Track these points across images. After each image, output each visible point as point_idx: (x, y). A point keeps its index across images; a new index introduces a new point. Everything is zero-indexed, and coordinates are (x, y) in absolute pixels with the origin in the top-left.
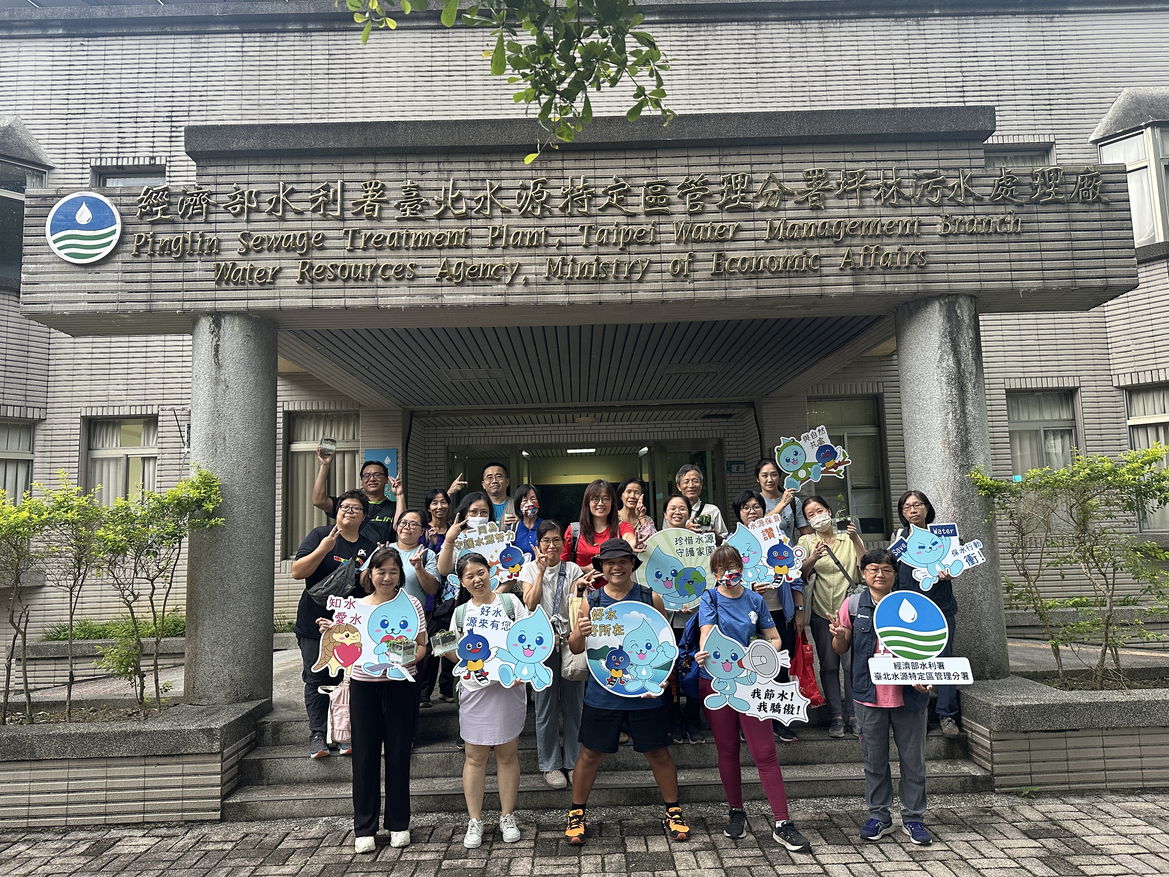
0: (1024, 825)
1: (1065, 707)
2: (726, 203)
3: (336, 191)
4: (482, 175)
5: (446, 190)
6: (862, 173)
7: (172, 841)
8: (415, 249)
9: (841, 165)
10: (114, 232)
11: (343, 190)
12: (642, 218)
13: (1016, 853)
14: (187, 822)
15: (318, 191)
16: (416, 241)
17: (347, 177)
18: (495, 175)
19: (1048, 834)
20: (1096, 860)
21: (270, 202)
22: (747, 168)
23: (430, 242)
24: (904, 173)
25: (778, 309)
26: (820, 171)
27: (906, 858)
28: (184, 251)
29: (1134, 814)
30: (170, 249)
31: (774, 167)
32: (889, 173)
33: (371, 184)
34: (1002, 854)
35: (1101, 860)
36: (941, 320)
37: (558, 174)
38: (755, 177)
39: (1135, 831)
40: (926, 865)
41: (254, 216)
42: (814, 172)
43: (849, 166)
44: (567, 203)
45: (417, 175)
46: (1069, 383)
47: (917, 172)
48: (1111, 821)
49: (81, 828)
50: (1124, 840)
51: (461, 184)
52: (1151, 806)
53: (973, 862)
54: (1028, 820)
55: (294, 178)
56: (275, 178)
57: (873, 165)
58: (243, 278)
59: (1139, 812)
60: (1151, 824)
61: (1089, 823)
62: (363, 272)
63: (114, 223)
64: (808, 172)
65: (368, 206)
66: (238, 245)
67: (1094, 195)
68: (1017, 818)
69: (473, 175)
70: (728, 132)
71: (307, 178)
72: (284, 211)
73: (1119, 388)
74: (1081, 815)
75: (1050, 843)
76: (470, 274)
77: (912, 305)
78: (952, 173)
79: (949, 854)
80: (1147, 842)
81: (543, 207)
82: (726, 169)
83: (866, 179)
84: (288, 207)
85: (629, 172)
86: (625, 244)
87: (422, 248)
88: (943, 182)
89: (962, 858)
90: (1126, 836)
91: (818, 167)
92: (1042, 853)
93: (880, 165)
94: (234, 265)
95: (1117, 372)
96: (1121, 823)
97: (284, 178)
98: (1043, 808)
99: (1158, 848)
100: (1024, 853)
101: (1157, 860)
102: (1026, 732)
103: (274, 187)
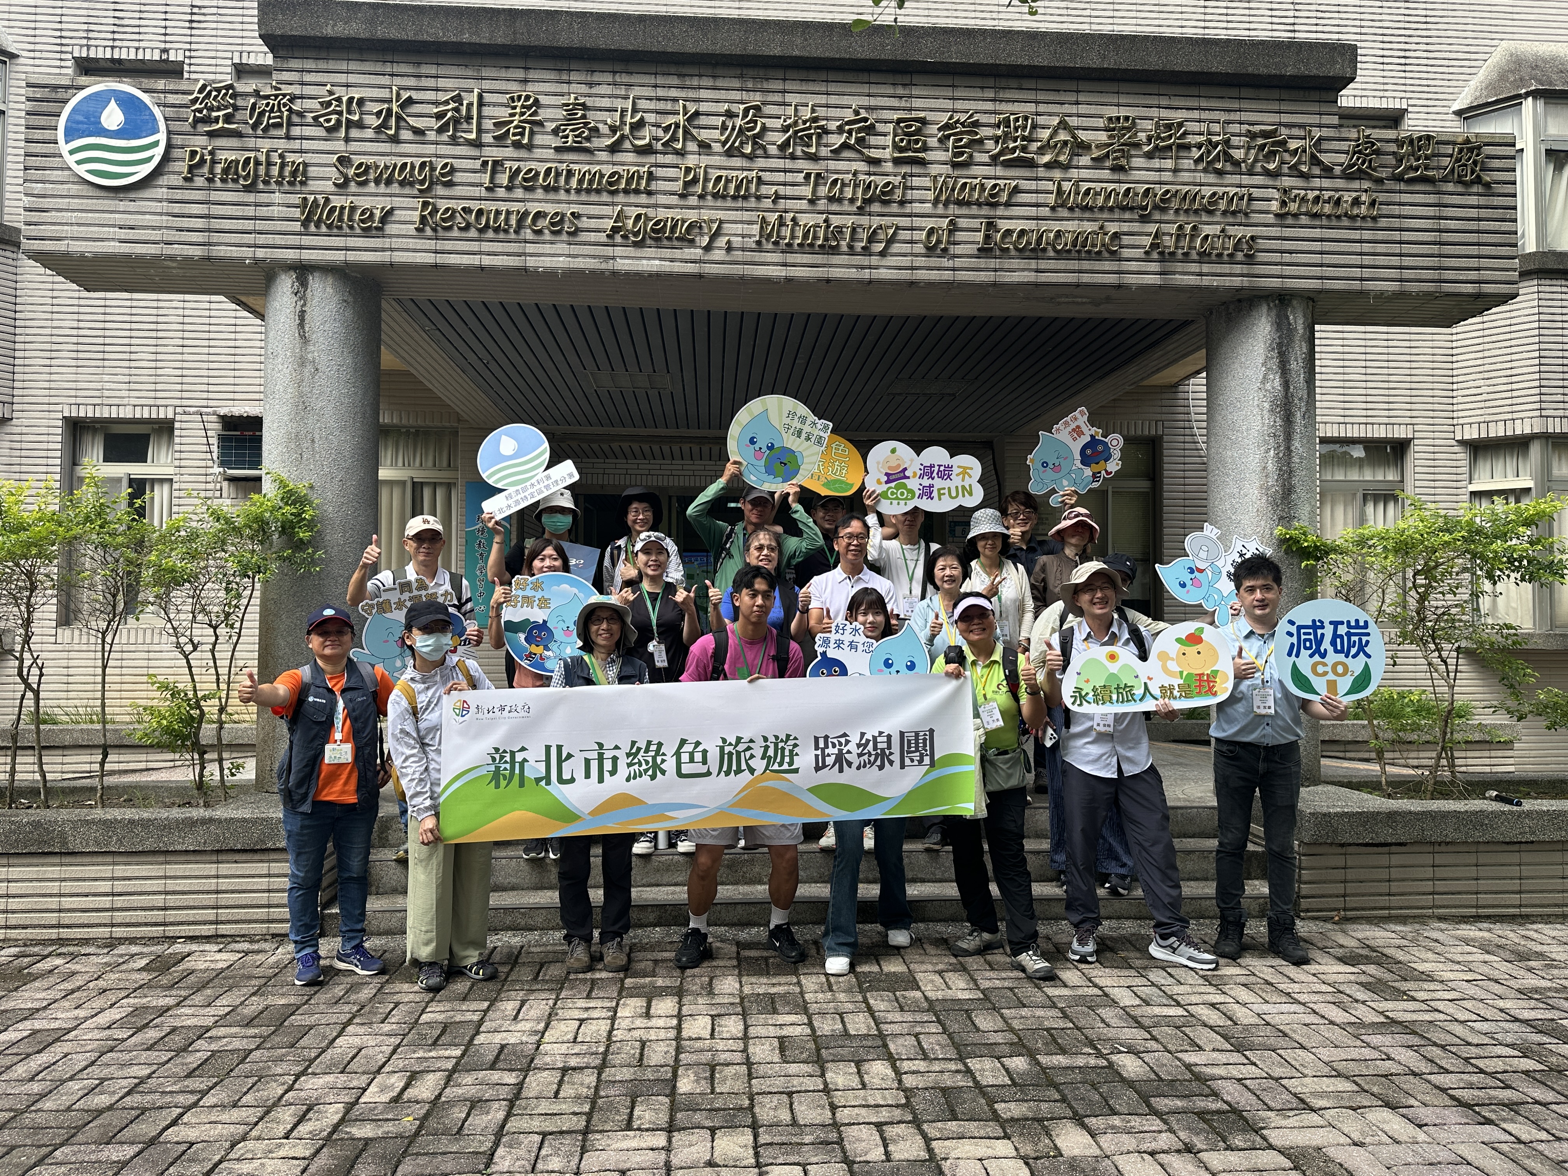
0: (1340, 952)
1: (1392, 816)
2: (1001, 153)
3: (470, 105)
4: (674, 93)
5: (623, 111)
6: (1180, 125)
7: (260, 957)
8: (578, 191)
9: (1154, 112)
10: (156, 144)
11: (481, 104)
12: (889, 167)
13: (1331, 978)
14: (274, 936)
15: (446, 102)
16: (580, 181)
17: (487, 85)
18: (691, 94)
19: (1368, 960)
20: (1426, 986)
21: (379, 114)
22: (1031, 108)
23: (599, 183)
24: (1235, 128)
25: (1059, 303)
26: (1127, 118)
27: (1201, 981)
28: (256, 176)
29: (1467, 942)
30: (236, 173)
31: (1067, 109)
32: (1216, 128)
33: (519, 97)
34: (1315, 979)
35: (1432, 986)
36: (1268, 328)
37: (777, 98)
38: (1041, 120)
39: (1470, 958)
40: (1226, 988)
41: (354, 133)
42: (1118, 118)
43: (1164, 113)
44: (788, 139)
45: (584, 89)
46: (1400, 433)
47: (1251, 128)
48: (1440, 948)
49: (132, 941)
50: (1457, 967)
51: (643, 104)
52: (1486, 935)
53: (1281, 987)
54: (1342, 946)
55: (411, 82)
56: (385, 80)
57: (1195, 114)
58: (340, 219)
59: (1472, 940)
60: (1488, 953)
61: (1415, 951)
62: (507, 220)
63: (156, 131)
64: (1110, 119)
65: (516, 127)
66: (332, 172)
67: (1472, 173)
68: (1329, 944)
69: (661, 92)
70: (1009, 55)
71: (431, 83)
72: (398, 128)
73: (1462, 443)
74: (1405, 942)
75: (1371, 969)
76: (652, 229)
77: (1232, 307)
78: (1296, 132)
79: (1252, 979)
80: (1485, 969)
81: (755, 143)
82: (1003, 107)
83: (1185, 133)
84: (403, 124)
85: (873, 102)
86: (865, 201)
87: (588, 191)
88: (1283, 143)
89: (1267, 983)
90: (1459, 963)
91: (1123, 112)
92: (1363, 978)
93: (1205, 115)
94: (327, 200)
95: (1461, 421)
96: (1452, 950)
97: (398, 81)
98: (1360, 935)
99: (1496, 974)
100: (1341, 978)
101: (1497, 986)
102: (1342, 845)
103: (384, 94)
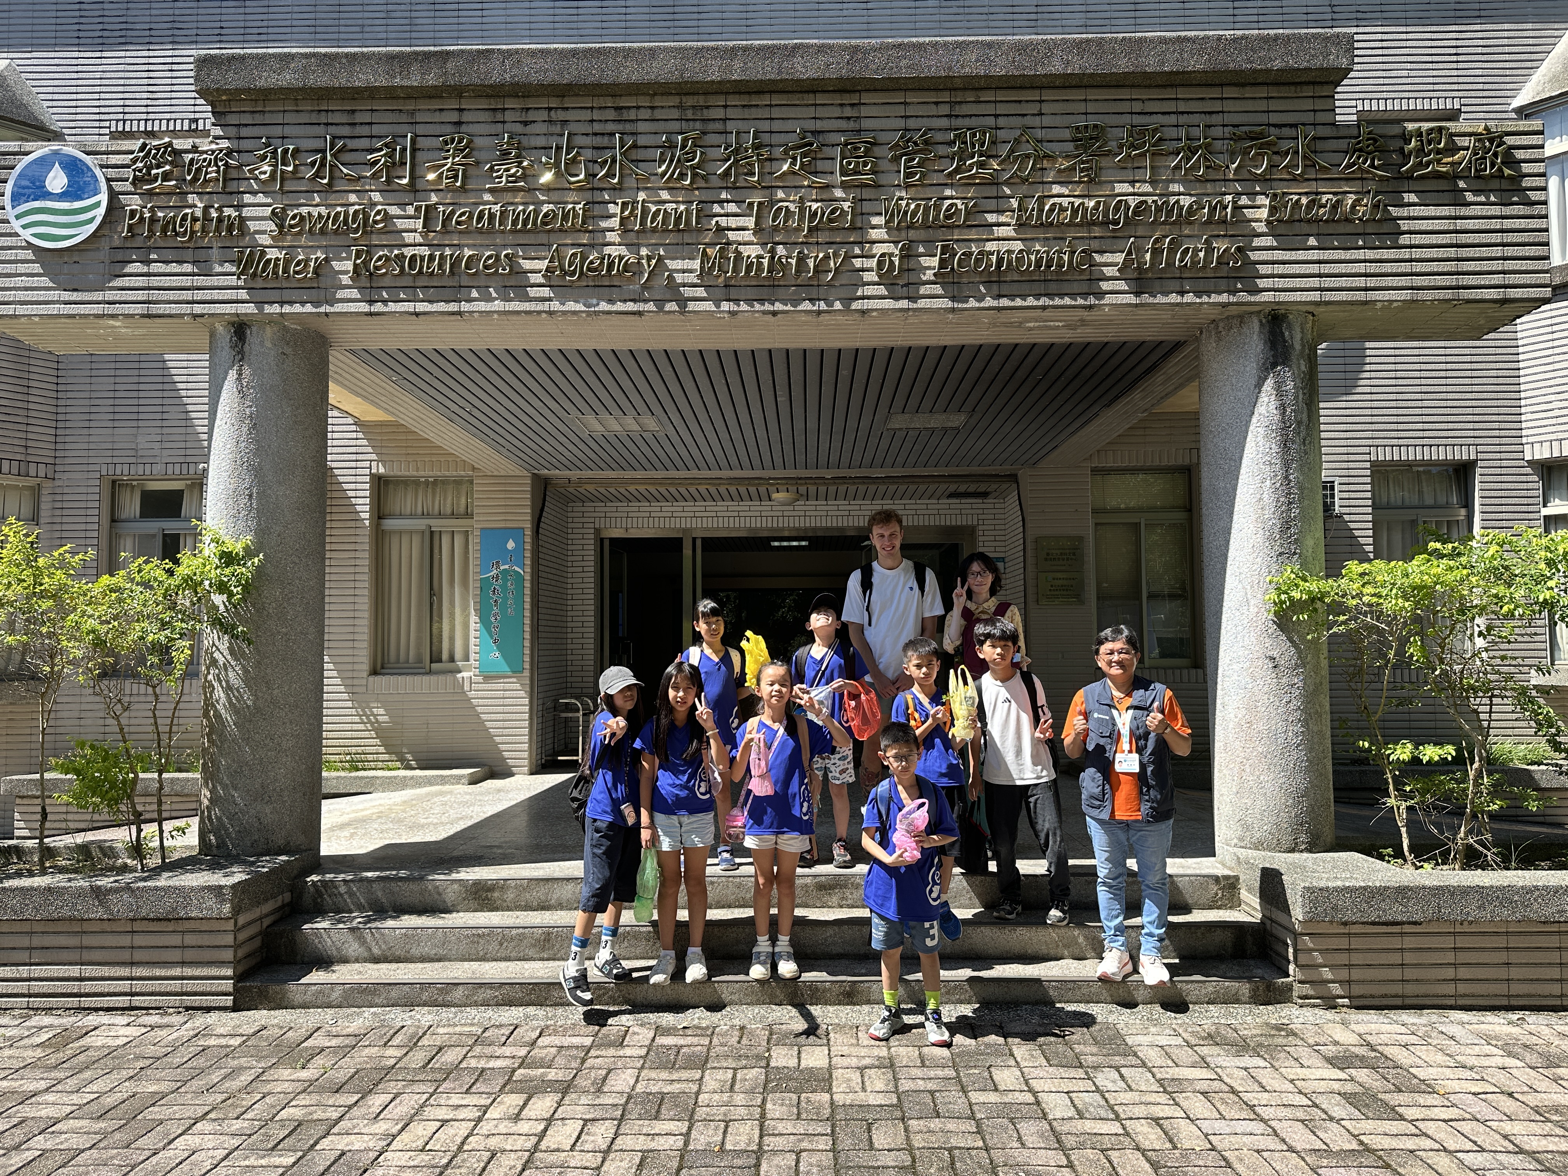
0: (1330, 1050)
1: (1403, 891)
2: (957, 171)
3: (404, 149)
4: (610, 127)
5: (559, 148)
6: (1155, 130)
7: (164, 1033)
8: (514, 231)
9: (1127, 119)
10: (97, 205)
11: (414, 150)
12: (839, 193)
13: (1307, 1087)
14: (187, 1009)
15: (381, 150)
16: (515, 222)
17: (420, 129)
18: (628, 127)
19: (1363, 1062)
20: (1422, 1099)
21: (313, 164)
22: (991, 121)
23: (535, 223)
24: (1218, 132)
25: (1031, 329)
26: (1096, 126)
27: (1155, 1087)
28: (193, 232)
29: (1488, 1039)
30: (174, 229)
31: (1029, 121)
32: (1195, 132)
33: (453, 140)
34: (1291, 1087)
35: (1430, 1100)
36: (1261, 347)
37: (718, 126)
38: (1001, 134)
39: (1486, 1062)
40: (1179, 1097)
41: (291, 185)
42: (1086, 127)
43: (1137, 120)
44: (730, 168)
45: (519, 128)
46: (1464, 454)
47: (1235, 130)
48: (1453, 1048)
49: (48, 1010)
50: (1468, 1074)
51: (580, 141)
52: (1515, 1030)
53: (1246, 1097)
54: (1336, 1043)
55: (346, 131)
56: (320, 130)
57: (1172, 120)
58: (275, 273)
59: (1497, 1038)
60: (1510, 1054)
61: (1421, 1051)
62: (440, 266)
63: (96, 192)
64: (1077, 128)
65: (448, 170)
66: (271, 226)
67: (1493, 165)
68: (1322, 1040)
69: (597, 127)
70: (963, 67)
71: (365, 130)
72: (331, 178)
73: (1532, 463)
74: (1413, 1039)
75: (1362, 1075)
76: (589, 269)
77: (1221, 325)
78: (1286, 132)
79: (1217, 1085)
80: (1501, 1078)
81: (695, 176)
82: (959, 122)
83: (1160, 139)
84: (337, 174)
85: (819, 125)
86: (810, 229)
87: (524, 231)
88: (1269, 144)
89: (1233, 1091)
90: (1471, 1069)
91: (1092, 121)
92: (1349, 1087)
93: (1183, 119)
94: (263, 253)
95: (1531, 440)
96: (1468, 1051)
97: (333, 130)
98: (1361, 1029)
99: (1513, 1086)
100: (1322, 1086)
101: (1510, 1102)
102: (1345, 924)
103: (317, 144)
